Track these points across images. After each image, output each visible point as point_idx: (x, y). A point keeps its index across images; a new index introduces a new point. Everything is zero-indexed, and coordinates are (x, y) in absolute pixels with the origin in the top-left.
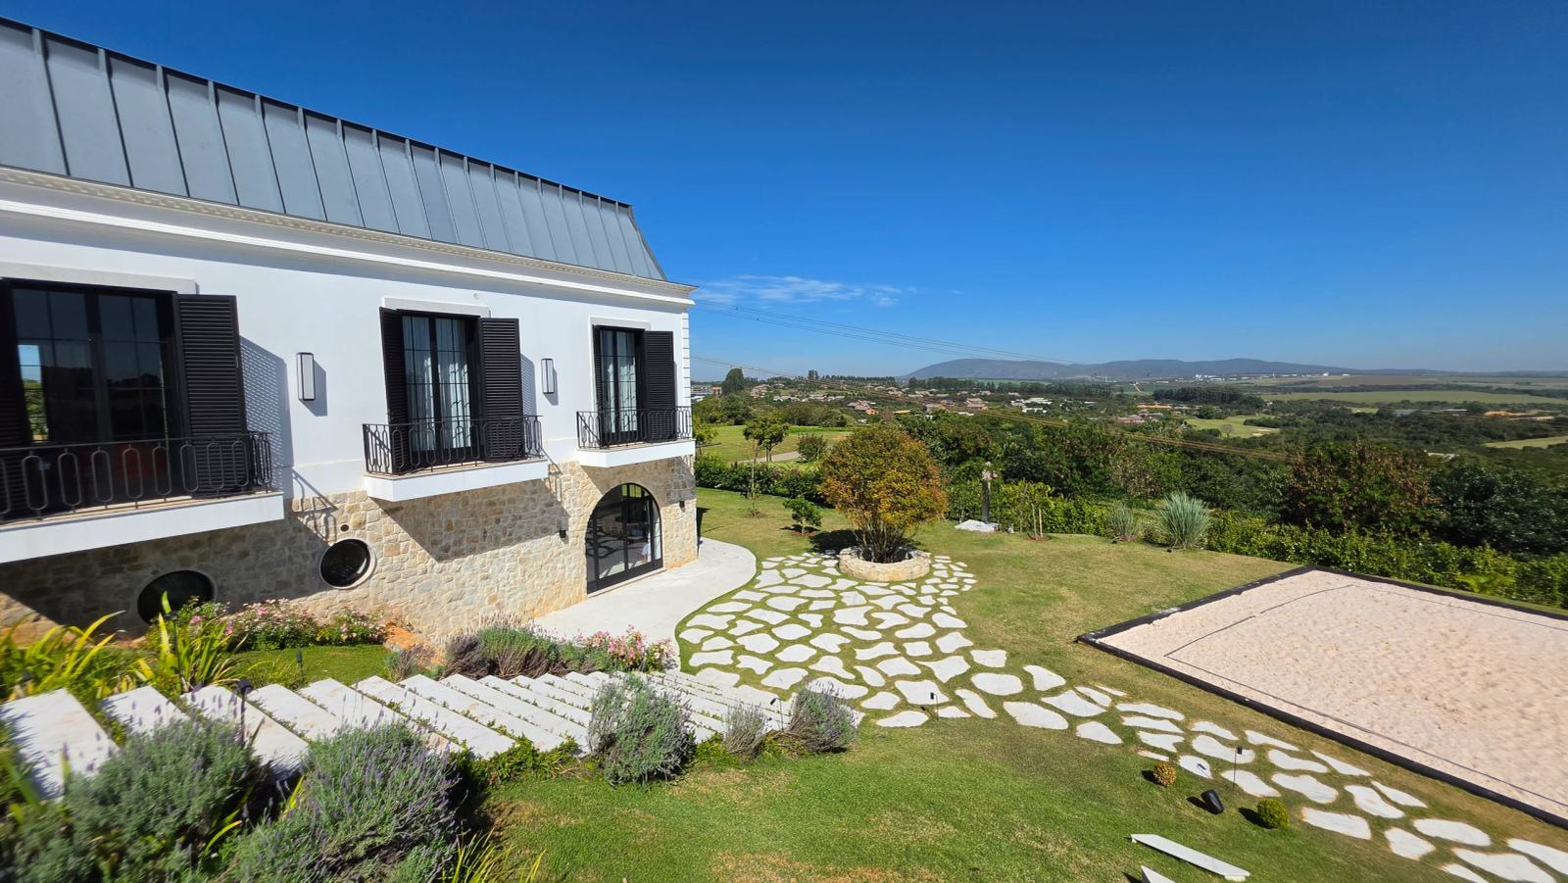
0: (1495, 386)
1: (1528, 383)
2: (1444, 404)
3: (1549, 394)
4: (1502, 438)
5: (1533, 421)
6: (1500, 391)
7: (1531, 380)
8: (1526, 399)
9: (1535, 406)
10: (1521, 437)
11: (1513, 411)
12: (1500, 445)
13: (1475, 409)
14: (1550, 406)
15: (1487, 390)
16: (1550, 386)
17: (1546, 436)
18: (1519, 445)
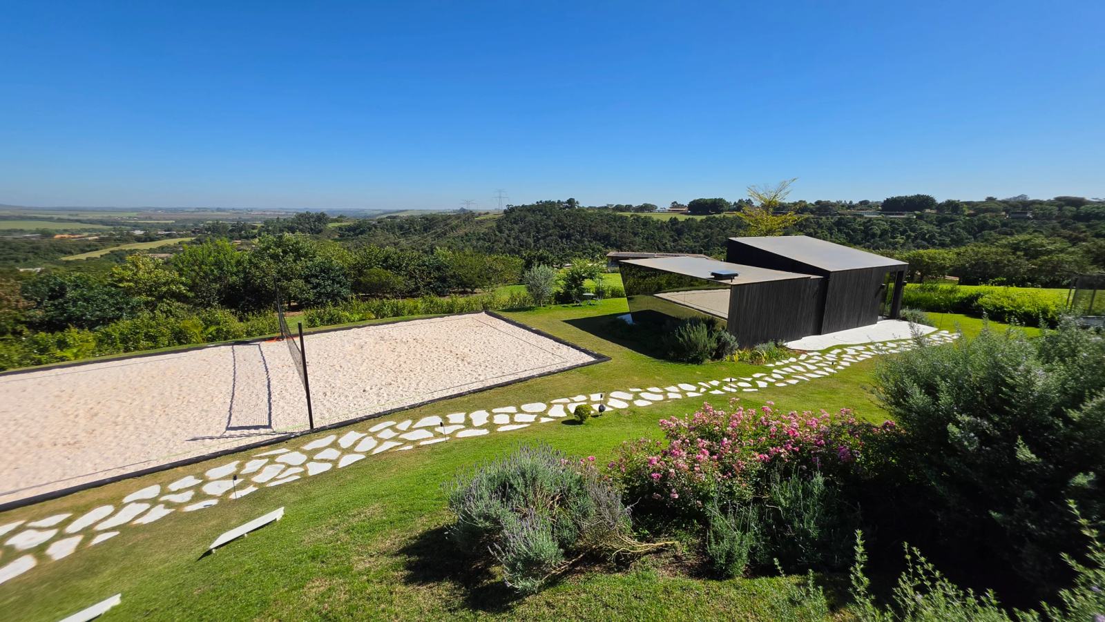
0: (56, 217)
1: (77, 215)
2: (22, 231)
3: (91, 222)
4: (71, 253)
5: (88, 240)
6: (60, 220)
7: (79, 212)
8: (78, 226)
9: (86, 230)
10: (83, 251)
11: (73, 234)
12: (71, 258)
13: (46, 234)
14: (95, 230)
15: (50, 219)
16: (90, 216)
17: (97, 250)
18: (83, 257)
